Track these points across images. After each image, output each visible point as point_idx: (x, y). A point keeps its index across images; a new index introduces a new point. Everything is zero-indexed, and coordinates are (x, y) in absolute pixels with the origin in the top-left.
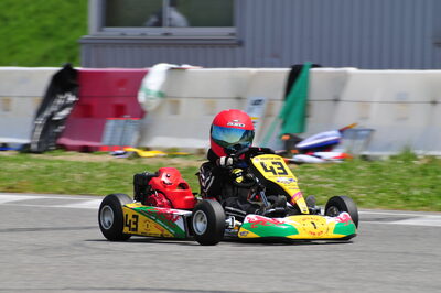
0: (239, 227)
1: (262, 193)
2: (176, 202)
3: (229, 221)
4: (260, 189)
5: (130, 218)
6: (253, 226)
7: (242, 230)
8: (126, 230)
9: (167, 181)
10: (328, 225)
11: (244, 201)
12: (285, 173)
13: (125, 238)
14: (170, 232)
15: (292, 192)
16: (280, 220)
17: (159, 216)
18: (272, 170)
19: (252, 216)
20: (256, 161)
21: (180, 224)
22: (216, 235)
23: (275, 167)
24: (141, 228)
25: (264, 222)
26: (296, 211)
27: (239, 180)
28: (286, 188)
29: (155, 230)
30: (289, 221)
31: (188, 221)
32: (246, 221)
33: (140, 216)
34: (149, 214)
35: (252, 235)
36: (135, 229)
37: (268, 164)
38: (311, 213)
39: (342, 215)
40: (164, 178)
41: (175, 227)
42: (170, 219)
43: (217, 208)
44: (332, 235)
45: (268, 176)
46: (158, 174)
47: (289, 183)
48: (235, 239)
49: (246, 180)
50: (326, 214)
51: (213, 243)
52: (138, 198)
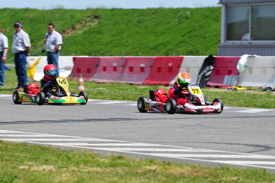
13: (20, 103)
15: (66, 90)
21: (33, 98)
22: (42, 102)
31: (35, 97)
34: (25, 96)
35: (52, 102)
42: (31, 97)
45: (60, 84)
47: (65, 87)
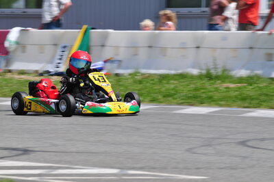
0: (82, 108)
1: (93, 91)
2: (50, 96)
3: (77, 105)
4: (92, 89)
5: (27, 103)
6: (90, 107)
7: (84, 109)
8: (25, 109)
9: (45, 85)
10: (126, 107)
11: (84, 95)
12: (105, 81)
14: (48, 110)
15: (108, 91)
16: (102, 104)
17: (42, 102)
18: (99, 80)
19: (89, 103)
20: (91, 75)
21: (53, 106)
22: (71, 112)
23: (100, 78)
24: (33, 109)
25: (95, 106)
26: (110, 100)
27: (82, 85)
28: (106, 89)
29: (40, 109)
30: (107, 105)
31: (57, 105)
32: (86, 105)
33: (32, 102)
34: (37, 102)
35: (89, 112)
36: (30, 109)
37: (97, 77)
38: (118, 101)
39: (133, 102)
40: (44, 84)
41: (50, 108)
42: (47, 104)
43: (72, 98)
44: (128, 112)
45: (96, 83)
46: (41, 82)
47: (107, 86)
48: (81, 114)
49: (85, 84)
50: (124, 101)
51: (70, 116)
52: (30, 94)
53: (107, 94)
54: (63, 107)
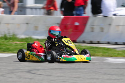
0: (60, 58)
1: (64, 48)
2: (40, 51)
3: (57, 56)
5: (27, 55)
6: (64, 58)
8: (26, 59)
10: (84, 57)
12: (71, 43)
14: (40, 60)
16: (72, 56)
17: (36, 55)
19: (64, 55)
20: (63, 40)
23: (68, 41)
24: (31, 58)
25: (67, 57)
28: (72, 47)
29: (35, 59)
30: (74, 56)
32: (62, 56)
36: (29, 59)
37: (66, 40)
39: (87, 55)
40: (36, 44)
41: (41, 58)
43: (54, 53)
44: (85, 60)
46: (34, 43)
48: (59, 62)
51: (53, 63)
53: (73, 50)
54: (49, 58)
